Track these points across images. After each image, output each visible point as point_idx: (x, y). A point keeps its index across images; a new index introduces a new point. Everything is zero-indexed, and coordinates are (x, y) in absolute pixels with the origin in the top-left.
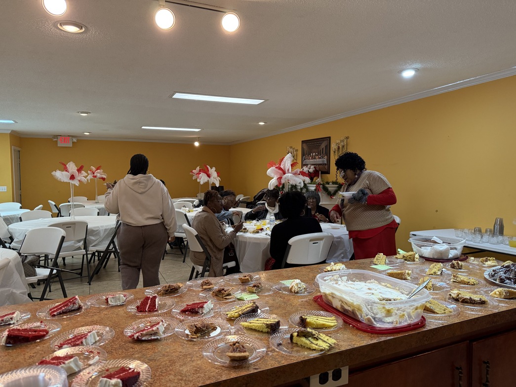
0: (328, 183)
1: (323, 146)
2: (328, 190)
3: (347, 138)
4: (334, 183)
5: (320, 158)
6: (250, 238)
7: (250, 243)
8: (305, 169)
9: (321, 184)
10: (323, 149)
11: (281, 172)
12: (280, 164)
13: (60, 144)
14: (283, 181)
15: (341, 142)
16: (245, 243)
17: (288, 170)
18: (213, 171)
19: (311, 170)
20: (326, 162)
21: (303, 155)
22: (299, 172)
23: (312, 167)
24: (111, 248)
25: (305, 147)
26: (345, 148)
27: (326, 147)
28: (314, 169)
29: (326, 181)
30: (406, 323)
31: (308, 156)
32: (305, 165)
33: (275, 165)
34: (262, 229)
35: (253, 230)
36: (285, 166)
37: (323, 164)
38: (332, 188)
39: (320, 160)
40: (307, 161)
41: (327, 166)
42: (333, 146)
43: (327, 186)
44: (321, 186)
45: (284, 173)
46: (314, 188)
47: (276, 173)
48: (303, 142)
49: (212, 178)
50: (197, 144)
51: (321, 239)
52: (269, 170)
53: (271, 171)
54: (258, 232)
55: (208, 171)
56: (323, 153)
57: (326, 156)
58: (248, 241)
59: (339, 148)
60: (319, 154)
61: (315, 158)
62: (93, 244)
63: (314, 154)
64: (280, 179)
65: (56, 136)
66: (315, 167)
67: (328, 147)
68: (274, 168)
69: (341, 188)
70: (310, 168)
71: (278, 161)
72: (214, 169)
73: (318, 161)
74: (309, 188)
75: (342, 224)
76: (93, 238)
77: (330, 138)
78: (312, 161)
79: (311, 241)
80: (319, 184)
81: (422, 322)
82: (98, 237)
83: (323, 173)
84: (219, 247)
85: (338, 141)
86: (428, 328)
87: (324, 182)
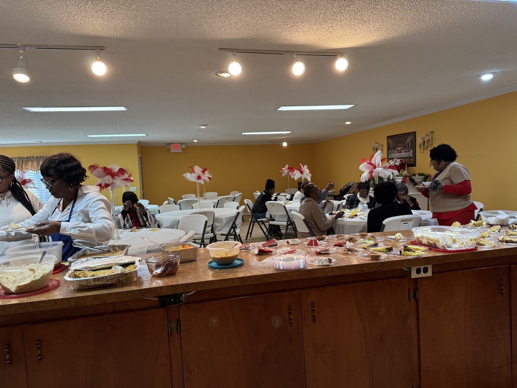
0: (414, 175)
1: (409, 140)
2: (414, 181)
3: (432, 132)
4: (420, 175)
5: (406, 152)
6: (347, 222)
7: (347, 225)
8: (392, 163)
9: (407, 176)
10: (408, 143)
11: (372, 166)
12: (371, 160)
13: (172, 151)
14: (374, 174)
15: (426, 136)
16: (343, 226)
17: (379, 165)
18: (305, 169)
19: (397, 164)
20: (412, 156)
21: (389, 149)
22: (388, 166)
23: (398, 160)
24: (231, 232)
25: (390, 141)
26: (431, 142)
27: (412, 141)
28: (400, 162)
29: (412, 173)
30: (465, 248)
31: (394, 150)
32: (391, 159)
33: (366, 161)
34: (356, 215)
35: (348, 216)
36: (375, 162)
37: (409, 158)
38: (417, 179)
39: (406, 153)
40: (393, 155)
41: (413, 159)
42: (419, 141)
43: (414, 177)
44: (408, 178)
45: (375, 168)
46: (401, 180)
47: (368, 168)
48: (388, 137)
49: (305, 174)
50: (285, 144)
51: (410, 220)
52: (361, 166)
53: (363, 167)
54: (353, 217)
55: (301, 168)
56: (408, 147)
57: (412, 150)
58: (346, 224)
59: (424, 142)
60: (405, 147)
61: (401, 152)
62: (218, 229)
63: (400, 148)
64: (371, 172)
65: (169, 144)
66: (401, 161)
67: (414, 142)
68: (366, 163)
69: (427, 179)
70: (396, 162)
71: (369, 157)
72: (306, 166)
73: (404, 154)
74: (396, 180)
75: (428, 210)
76: (218, 224)
77: (415, 132)
78: (398, 155)
79: (402, 221)
80: (406, 176)
81: (476, 248)
82: (222, 224)
83: (409, 165)
84: (322, 230)
85: (424, 136)
86: (478, 251)
87: (411, 174)
